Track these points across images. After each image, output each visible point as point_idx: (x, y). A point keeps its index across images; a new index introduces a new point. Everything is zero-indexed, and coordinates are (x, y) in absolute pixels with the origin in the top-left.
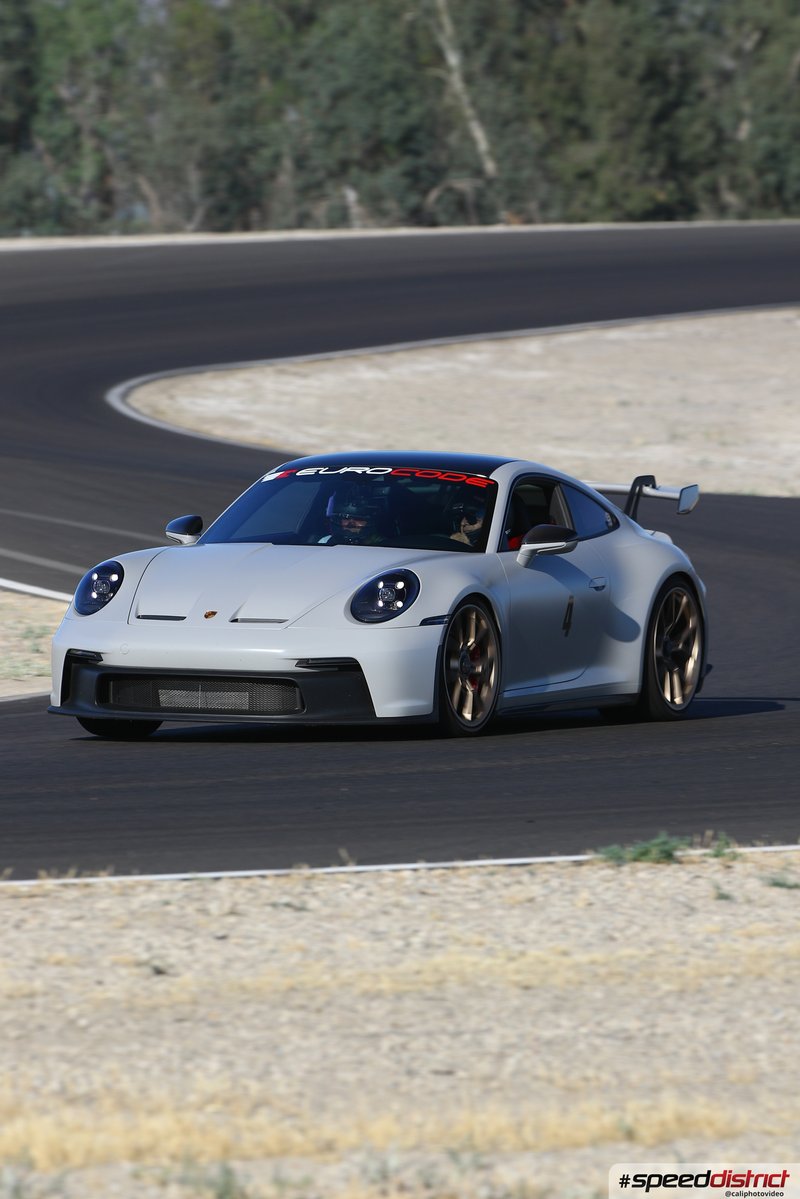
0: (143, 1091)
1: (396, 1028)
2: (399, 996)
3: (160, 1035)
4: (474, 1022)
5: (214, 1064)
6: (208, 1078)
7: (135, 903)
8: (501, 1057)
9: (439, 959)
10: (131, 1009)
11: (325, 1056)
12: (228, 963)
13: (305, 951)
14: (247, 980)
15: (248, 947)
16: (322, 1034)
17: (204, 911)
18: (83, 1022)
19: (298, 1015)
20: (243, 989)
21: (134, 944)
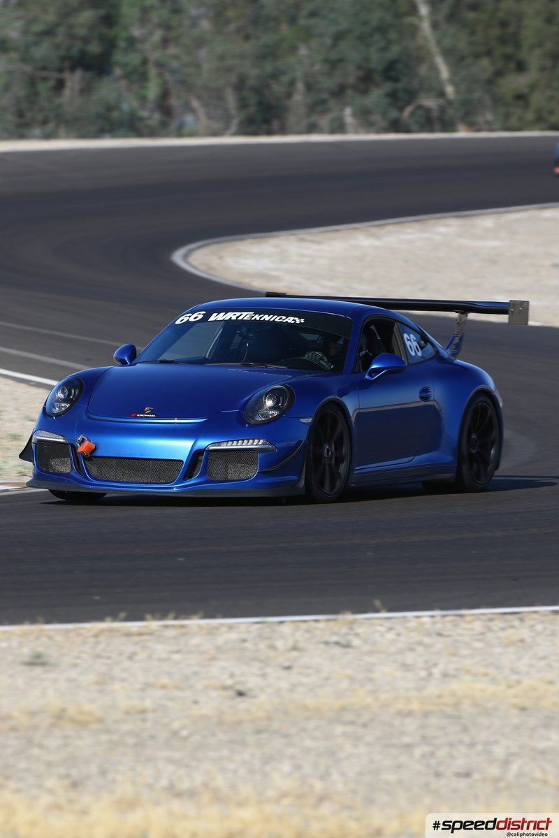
0: (233, 787)
1: (425, 739)
2: (426, 715)
3: (243, 743)
4: (484, 735)
5: (286, 767)
6: (282, 778)
7: (220, 640)
8: (506, 763)
9: (454, 685)
10: (221, 723)
11: (372, 762)
12: (293, 687)
13: (352, 679)
14: (310, 701)
15: (308, 675)
16: (368, 744)
17: (273, 647)
18: (184, 733)
19: (349, 729)
20: (306, 708)
21: (221, 671)
